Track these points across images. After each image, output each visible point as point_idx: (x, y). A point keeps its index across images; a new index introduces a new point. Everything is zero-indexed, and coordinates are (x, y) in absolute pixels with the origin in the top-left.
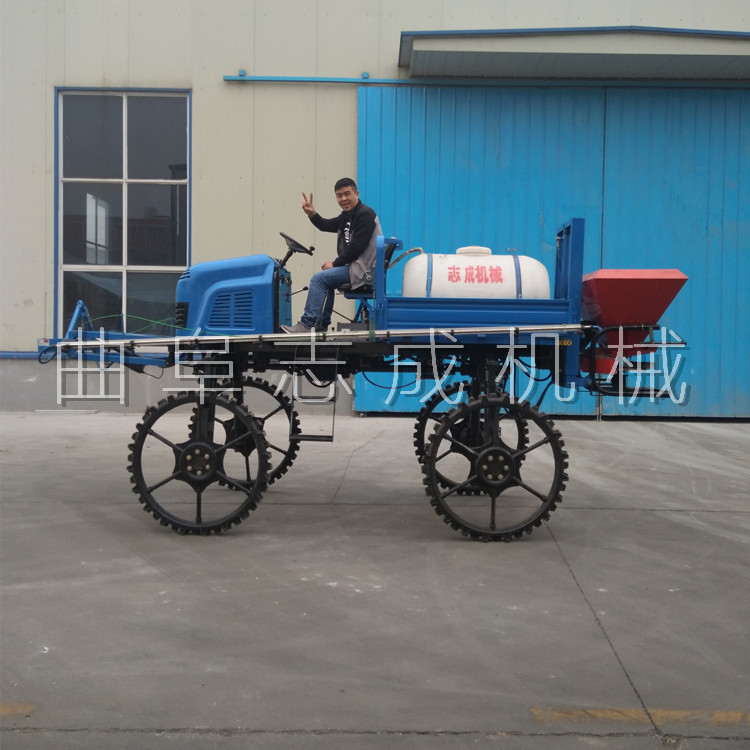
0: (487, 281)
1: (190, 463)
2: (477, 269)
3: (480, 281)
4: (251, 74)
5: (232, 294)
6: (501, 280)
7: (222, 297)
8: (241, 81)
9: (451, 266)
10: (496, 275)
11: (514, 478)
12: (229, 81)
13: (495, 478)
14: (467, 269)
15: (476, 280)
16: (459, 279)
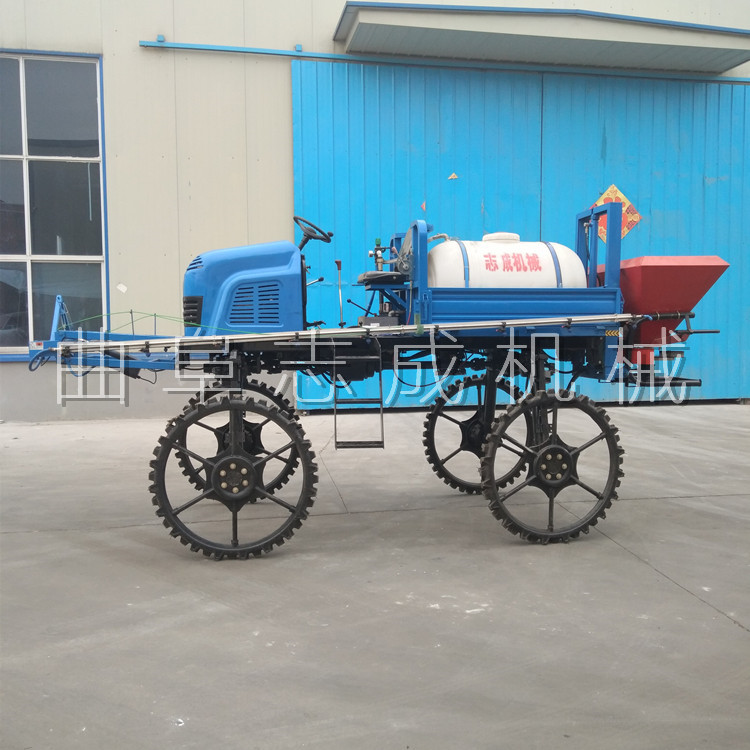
0: (525, 269)
1: (224, 479)
2: (514, 257)
3: (518, 270)
4: (170, 41)
5: (256, 286)
6: (540, 269)
7: (243, 289)
8: (160, 48)
9: (486, 254)
10: (534, 263)
11: (572, 476)
12: (146, 47)
13: (554, 477)
14: (503, 257)
15: (515, 268)
16: (496, 267)
